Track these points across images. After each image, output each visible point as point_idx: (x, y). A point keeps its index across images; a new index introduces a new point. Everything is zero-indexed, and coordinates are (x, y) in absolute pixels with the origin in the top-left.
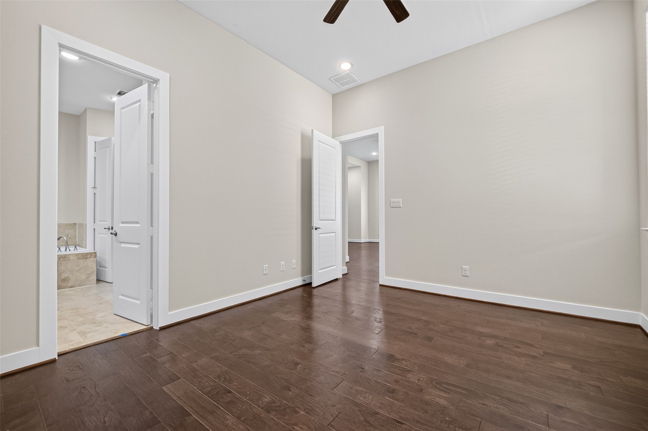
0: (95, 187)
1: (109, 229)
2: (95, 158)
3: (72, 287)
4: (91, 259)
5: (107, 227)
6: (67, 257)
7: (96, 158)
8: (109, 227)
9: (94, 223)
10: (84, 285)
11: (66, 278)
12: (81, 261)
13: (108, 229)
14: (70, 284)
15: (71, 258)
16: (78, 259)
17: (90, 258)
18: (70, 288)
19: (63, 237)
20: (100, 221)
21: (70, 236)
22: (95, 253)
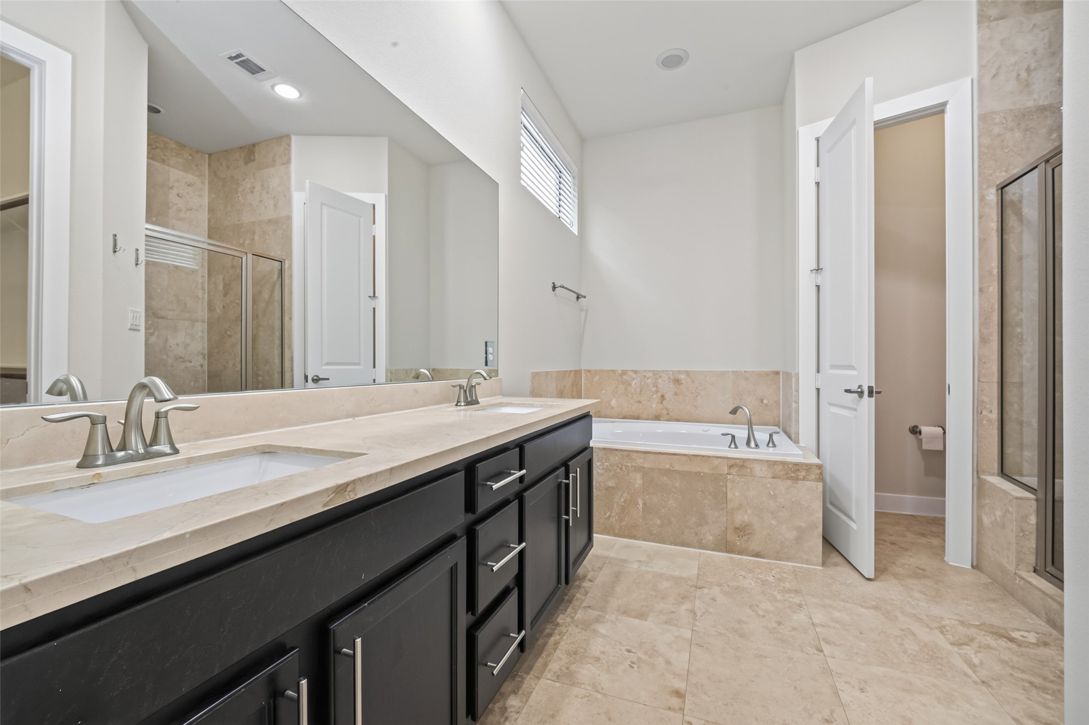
0: (818, 270)
1: (861, 394)
2: (818, 184)
3: (757, 555)
4: (808, 484)
5: (854, 387)
6: (746, 467)
7: (821, 185)
8: (860, 387)
9: (818, 372)
10: (788, 559)
11: (747, 526)
12: (783, 486)
13: (856, 395)
14: (755, 546)
15: (759, 471)
16: (774, 478)
17: (804, 479)
18: (753, 556)
19: (743, 407)
20: (833, 367)
21: (765, 401)
22: (820, 467)
